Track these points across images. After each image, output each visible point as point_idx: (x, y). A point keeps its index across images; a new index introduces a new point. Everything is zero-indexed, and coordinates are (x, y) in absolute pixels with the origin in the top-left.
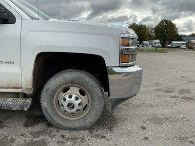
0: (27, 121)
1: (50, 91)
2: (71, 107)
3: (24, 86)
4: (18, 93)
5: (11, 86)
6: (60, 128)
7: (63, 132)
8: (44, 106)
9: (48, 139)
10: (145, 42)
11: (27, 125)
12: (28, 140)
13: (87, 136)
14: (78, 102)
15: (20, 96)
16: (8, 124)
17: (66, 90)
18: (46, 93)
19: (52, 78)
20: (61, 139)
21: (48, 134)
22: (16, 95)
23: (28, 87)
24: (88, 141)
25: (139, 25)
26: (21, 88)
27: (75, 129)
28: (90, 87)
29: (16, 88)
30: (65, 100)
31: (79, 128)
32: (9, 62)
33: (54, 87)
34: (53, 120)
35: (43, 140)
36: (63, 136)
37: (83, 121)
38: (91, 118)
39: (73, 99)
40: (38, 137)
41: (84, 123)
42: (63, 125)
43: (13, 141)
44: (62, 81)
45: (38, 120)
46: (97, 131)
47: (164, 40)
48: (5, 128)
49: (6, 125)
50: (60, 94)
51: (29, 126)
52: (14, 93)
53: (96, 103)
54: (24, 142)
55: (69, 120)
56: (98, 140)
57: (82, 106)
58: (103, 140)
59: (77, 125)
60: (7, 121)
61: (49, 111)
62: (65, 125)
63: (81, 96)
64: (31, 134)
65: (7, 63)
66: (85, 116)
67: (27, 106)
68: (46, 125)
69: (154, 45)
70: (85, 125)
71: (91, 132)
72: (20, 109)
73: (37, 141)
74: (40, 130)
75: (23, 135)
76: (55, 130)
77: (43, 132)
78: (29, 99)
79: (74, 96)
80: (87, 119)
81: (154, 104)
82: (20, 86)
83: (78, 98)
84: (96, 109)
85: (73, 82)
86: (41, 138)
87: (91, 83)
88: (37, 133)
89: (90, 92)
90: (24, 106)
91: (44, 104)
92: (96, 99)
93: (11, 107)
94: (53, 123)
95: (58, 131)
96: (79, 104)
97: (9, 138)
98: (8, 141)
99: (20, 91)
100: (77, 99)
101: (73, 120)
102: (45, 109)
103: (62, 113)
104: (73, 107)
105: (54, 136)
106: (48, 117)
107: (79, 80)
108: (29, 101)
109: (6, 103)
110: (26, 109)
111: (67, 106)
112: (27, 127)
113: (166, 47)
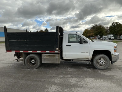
1: (96, 59)
3: (89, 58)
10: (104, 36)
17: (100, 59)
25: (99, 26)
30: (101, 61)
44: (99, 57)
47: (116, 35)
57: (105, 63)
59: (103, 68)
61: (96, 64)
62: (100, 68)
66: (105, 66)
67: (90, 63)
69: (110, 38)
78: (90, 61)
83: (104, 61)
84: (108, 64)
85: (102, 57)
89: (106, 60)
91: (95, 62)
94: (97, 68)
102: (95, 64)
113: (118, 39)
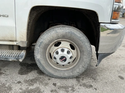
0: (21, 69)
1: (43, 45)
2: (63, 60)
3: (18, 39)
4: (13, 46)
5: (6, 39)
6: (51, 76)
7: (54, 80)
8: (38, 58)
9: (42, 88)
11: (21, 73)
12: (24, 88)
13: (76, 85)
14: (70, 56)
15: (15, 48)
16: (5, 72)
18: (39, 46)
19: (45, 33)
20: (53, 88)
21: (42, 82)
22: (11, 47)
23: (23, 40)
24: (78, 90)
26: (16, 41)
27: (65, 78)
28: (80, 42)
29: (11, 41)
30: (57, 53)
31: (67, 77)
32: (3, 16)
33: (47, 41)
34: (46, 70)
35: (38, 88)
36: (55, 84)
37: (72, 72)
38: (79, 69)
39: (65, 52)
40: (33, 85)
41: (72, 73)
42: (54, 74)
43: (10, 88)
44: (55, 36)
45: (31, 68)
46: (83, 80)
48: (2, 76)
49: (4, 72)
50: (52, 48)
51: (23, 74)
52: (10, 46)
53: (85, 57)
54: (20, 91)
55: (59, 70)
56: (87, 90)
57: (72, 59)
58: (91, 89)
59: (66, 74)
60: (4, 69)
61: (43, 62)
62: (56, 74)
63: (72, 50)
64: (26, 81)
65: (2, 17)
66: (74, 67)
67: (22, 57)
68: (38, 73)
70: (73, 75)
71: (79, 81)
72: (15, 60)
73: (33, 89)
74: (33, 78)
75: (19, 82)
76: (47, 78)
77: (37, 80)
78: (23, 51)
79: (66, 50)
80: (75, 70)
81: (120, 56)
82: (15, 39)
83: (70, 52)
84: (85, 62)
85: (65, 37)
86: (35, 86)
87: (82, 38)
88: (32, 81)
89: (80, 47)
90: (19, 57)
91: (38, 56)
92: (85, 53)
93: (7, 58)
95: (49, 79)
96: (71, 58)
97: (7, 86)
98: (6, 89)
99: (15, 43)
100: (68, 52)
101: (63, 70)
102: (39, 61)
103: (53, 64)
104: (65, 60)
105: (47, 84)
106: (41, 68)
107: (71, 35)
108: (23, 53)
109: (3, 54)
110: (21, 60)
111: (60, 59)
112: (22, 74)
